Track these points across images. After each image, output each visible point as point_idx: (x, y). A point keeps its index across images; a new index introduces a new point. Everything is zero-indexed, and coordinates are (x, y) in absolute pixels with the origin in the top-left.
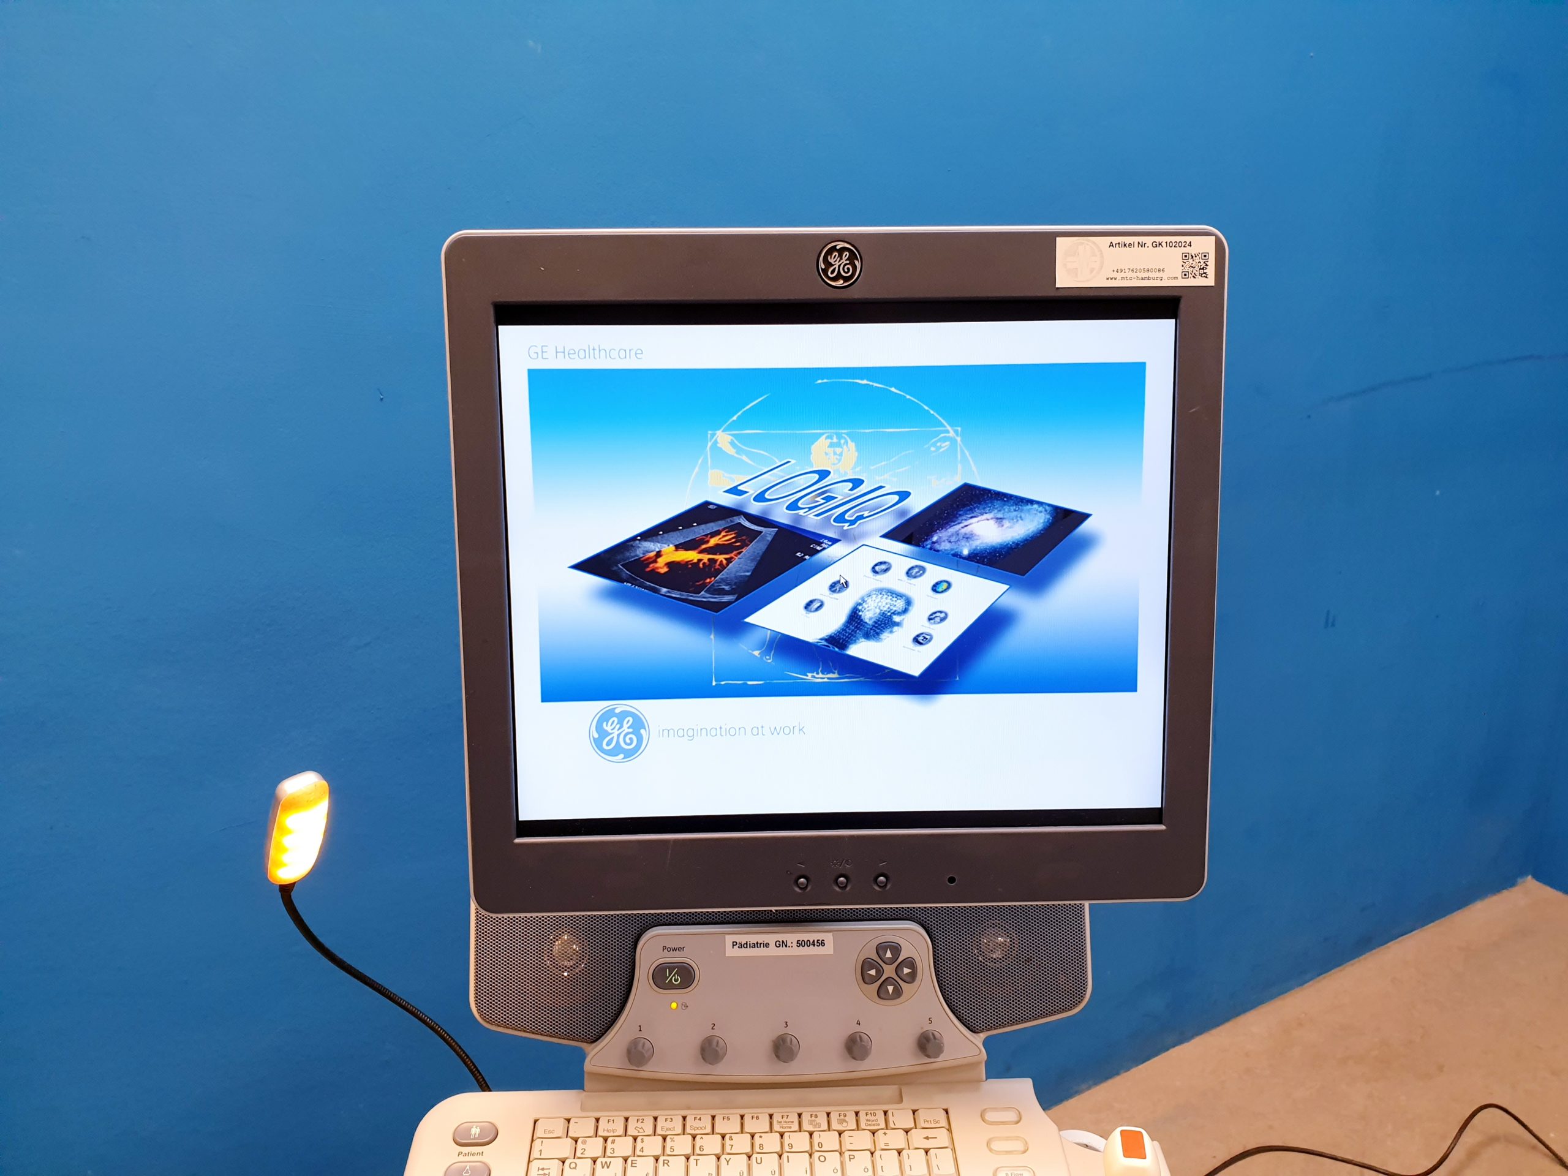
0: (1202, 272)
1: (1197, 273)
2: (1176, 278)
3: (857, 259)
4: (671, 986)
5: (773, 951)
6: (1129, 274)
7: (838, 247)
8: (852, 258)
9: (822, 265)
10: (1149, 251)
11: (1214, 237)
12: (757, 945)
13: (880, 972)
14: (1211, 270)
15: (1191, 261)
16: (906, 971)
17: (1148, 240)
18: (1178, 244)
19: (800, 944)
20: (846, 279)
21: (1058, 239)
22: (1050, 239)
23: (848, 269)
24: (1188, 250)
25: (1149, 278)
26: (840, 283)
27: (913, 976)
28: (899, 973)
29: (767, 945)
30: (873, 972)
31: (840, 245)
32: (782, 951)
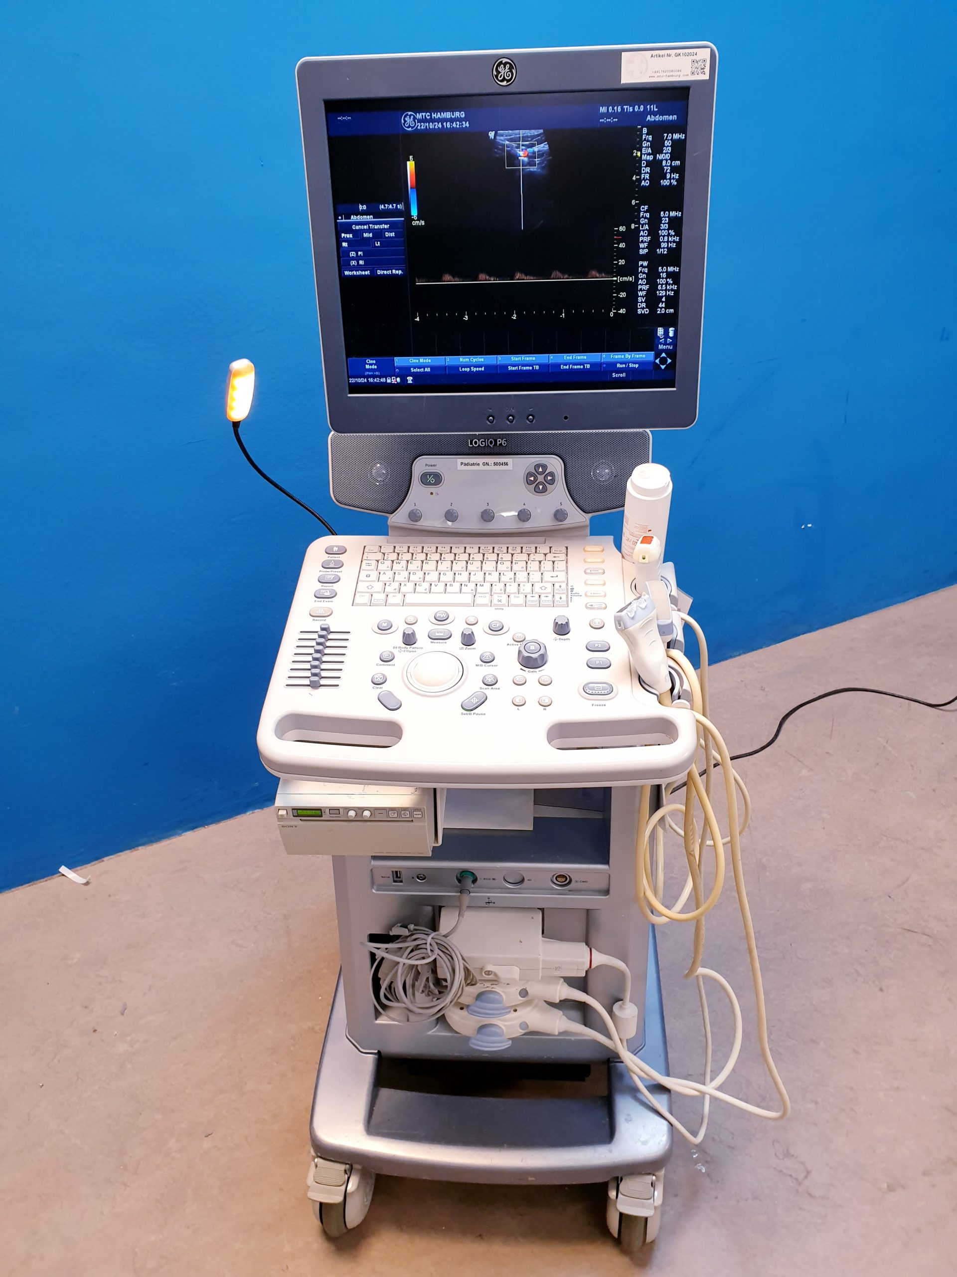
0: (702, 70)
1: (700, 72)
2: (688, 75)
3: (513, 68)
4: (430, 484)
5: (481, 467)
6: (662, 74)
7: (503, 62)
8: (511, 68)
9: (495, 73)
10: (673, 58)
11: (710, 49)
12: (473, 464)
13: (536, 480)
14: (707, 70)
15: (696, 64)
16: (549, 478)
17: (673, 52)
18: (690, 54)
19: (495, 464)
20: (508, 81)
21: (623, 53)
22: (618, 54)
23: (509, 75)
24: (695, 57)
25: (672, 76)
26: (505, 83)
27: (552, 482)
28: (546, 479)
29: (478, 464)
30: (532, 479)
31: (504, 60)
32: (486, 467)
